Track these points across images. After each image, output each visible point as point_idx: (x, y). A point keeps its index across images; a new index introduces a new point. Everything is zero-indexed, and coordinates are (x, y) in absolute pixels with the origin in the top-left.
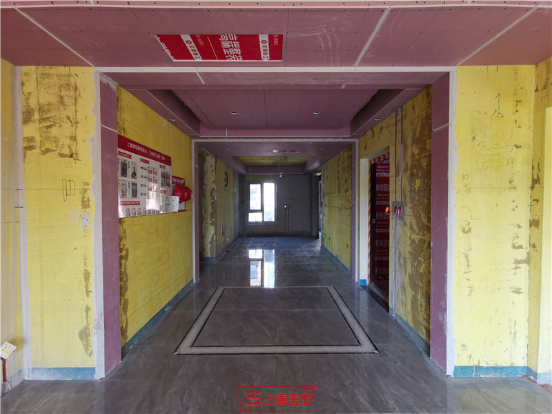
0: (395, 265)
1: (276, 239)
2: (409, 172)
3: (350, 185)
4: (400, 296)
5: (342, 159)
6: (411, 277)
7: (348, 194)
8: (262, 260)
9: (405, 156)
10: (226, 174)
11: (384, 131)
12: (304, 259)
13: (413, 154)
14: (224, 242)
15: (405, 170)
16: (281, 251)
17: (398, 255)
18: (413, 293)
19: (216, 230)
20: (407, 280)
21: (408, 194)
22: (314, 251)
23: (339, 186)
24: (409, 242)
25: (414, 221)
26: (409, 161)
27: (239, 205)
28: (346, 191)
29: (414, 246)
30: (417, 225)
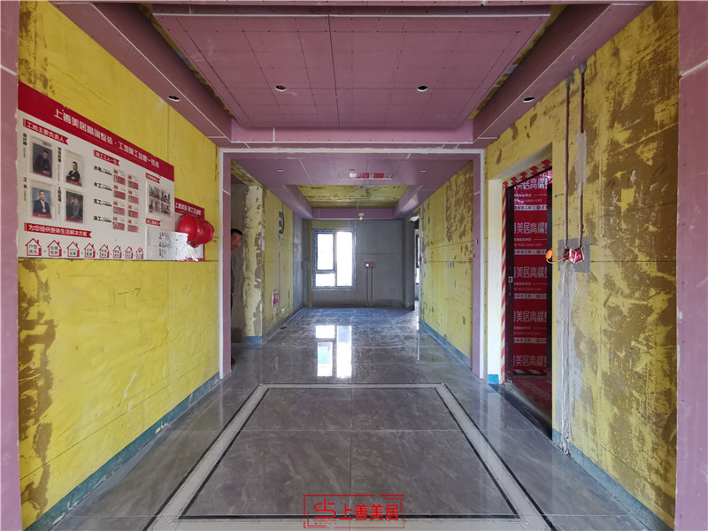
0: (566, 354)
1: (355, 311)
2: (602, 180)
3: (469, 225)
4: (580, 412)
5: (454, 189)
6: (609, 380)
7: (467, 238)
8: (334, 341)
9: (590, 153)
10: (281, 214)
11: (541, 121)
12: (396, 340)
13: (614, 145)
14: (277, 315)
15: (593, 177)
16: (361, 327)
17: (572, 336)
18: (616, 410)
19: (263, 295)
20: (597, 384)
21: (600, 224)
22: (409, 328)
23: (449, 229)
24: (603, 312)
25: (617, 273)
26: (602, 158)
27: (302, 263)
28: (463, 234)
29: (617, 319)
30: (626, 278)
